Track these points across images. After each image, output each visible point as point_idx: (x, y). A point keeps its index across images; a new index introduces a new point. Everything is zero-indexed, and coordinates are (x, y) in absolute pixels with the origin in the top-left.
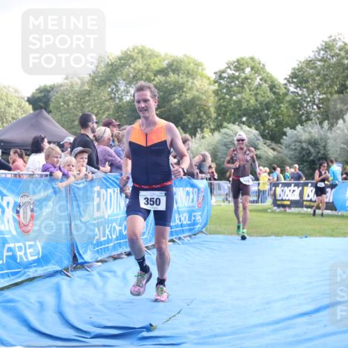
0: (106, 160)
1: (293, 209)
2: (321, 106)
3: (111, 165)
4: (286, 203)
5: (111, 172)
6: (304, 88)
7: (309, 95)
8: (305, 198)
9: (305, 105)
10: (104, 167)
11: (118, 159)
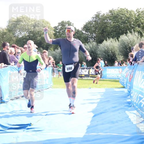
0: (13, 60)
1: (85, 78)
2: (95, 38)
3: (15, 62)
4: (83, 75)
5: (15, 65)
6: (89, 32)
7: (90, 34)
8: (90, 74)
9: (89, 38)
10: (12, 63)
11: (17, 60)
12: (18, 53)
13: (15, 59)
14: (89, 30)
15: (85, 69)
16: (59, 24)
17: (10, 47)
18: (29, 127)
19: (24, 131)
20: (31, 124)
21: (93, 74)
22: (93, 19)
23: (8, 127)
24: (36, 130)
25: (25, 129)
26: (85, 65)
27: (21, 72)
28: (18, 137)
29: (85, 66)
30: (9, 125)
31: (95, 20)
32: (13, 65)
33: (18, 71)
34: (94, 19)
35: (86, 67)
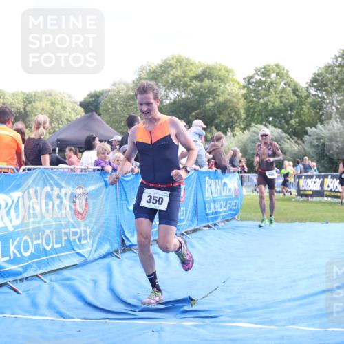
1: (314, 198)
2: (339, 107)
4: (308, 193)
6: (324, 91)
7: (328, 97)
8: (326, 188)
9: (325, 106)
14: (326, 85)
15: (315, 177)
16: (255, 70)
18: (186, 308)
21: (333, 190)
22: (335, 60)
23: (140, 307)
24: (202, 314)
25: (178, 311)
26: (316, 168)
29: (315, 171)
31: (339, 62)
34: (337, 61)
35: (317, 173)
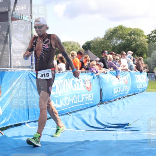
11: (115, 66)
12: (117, 59)
13: (113, 65)
16: (152, 32)
17: (109, 54)
18: (127, 127)
19: (122, 130)
20: (129, 124)
23: (108, 126)
24: (133, 129)
25: (123, 128)
27: (118, 77)
28: (117, 135)
30: (109, 124)
32: (111, 71)
33: (115, 76)
